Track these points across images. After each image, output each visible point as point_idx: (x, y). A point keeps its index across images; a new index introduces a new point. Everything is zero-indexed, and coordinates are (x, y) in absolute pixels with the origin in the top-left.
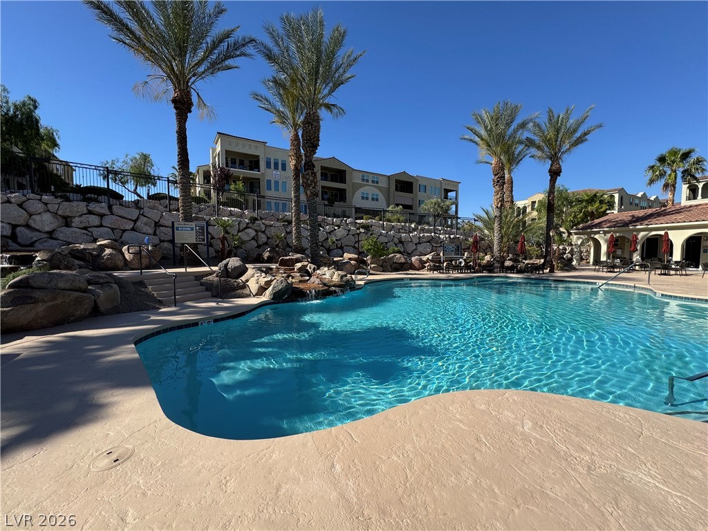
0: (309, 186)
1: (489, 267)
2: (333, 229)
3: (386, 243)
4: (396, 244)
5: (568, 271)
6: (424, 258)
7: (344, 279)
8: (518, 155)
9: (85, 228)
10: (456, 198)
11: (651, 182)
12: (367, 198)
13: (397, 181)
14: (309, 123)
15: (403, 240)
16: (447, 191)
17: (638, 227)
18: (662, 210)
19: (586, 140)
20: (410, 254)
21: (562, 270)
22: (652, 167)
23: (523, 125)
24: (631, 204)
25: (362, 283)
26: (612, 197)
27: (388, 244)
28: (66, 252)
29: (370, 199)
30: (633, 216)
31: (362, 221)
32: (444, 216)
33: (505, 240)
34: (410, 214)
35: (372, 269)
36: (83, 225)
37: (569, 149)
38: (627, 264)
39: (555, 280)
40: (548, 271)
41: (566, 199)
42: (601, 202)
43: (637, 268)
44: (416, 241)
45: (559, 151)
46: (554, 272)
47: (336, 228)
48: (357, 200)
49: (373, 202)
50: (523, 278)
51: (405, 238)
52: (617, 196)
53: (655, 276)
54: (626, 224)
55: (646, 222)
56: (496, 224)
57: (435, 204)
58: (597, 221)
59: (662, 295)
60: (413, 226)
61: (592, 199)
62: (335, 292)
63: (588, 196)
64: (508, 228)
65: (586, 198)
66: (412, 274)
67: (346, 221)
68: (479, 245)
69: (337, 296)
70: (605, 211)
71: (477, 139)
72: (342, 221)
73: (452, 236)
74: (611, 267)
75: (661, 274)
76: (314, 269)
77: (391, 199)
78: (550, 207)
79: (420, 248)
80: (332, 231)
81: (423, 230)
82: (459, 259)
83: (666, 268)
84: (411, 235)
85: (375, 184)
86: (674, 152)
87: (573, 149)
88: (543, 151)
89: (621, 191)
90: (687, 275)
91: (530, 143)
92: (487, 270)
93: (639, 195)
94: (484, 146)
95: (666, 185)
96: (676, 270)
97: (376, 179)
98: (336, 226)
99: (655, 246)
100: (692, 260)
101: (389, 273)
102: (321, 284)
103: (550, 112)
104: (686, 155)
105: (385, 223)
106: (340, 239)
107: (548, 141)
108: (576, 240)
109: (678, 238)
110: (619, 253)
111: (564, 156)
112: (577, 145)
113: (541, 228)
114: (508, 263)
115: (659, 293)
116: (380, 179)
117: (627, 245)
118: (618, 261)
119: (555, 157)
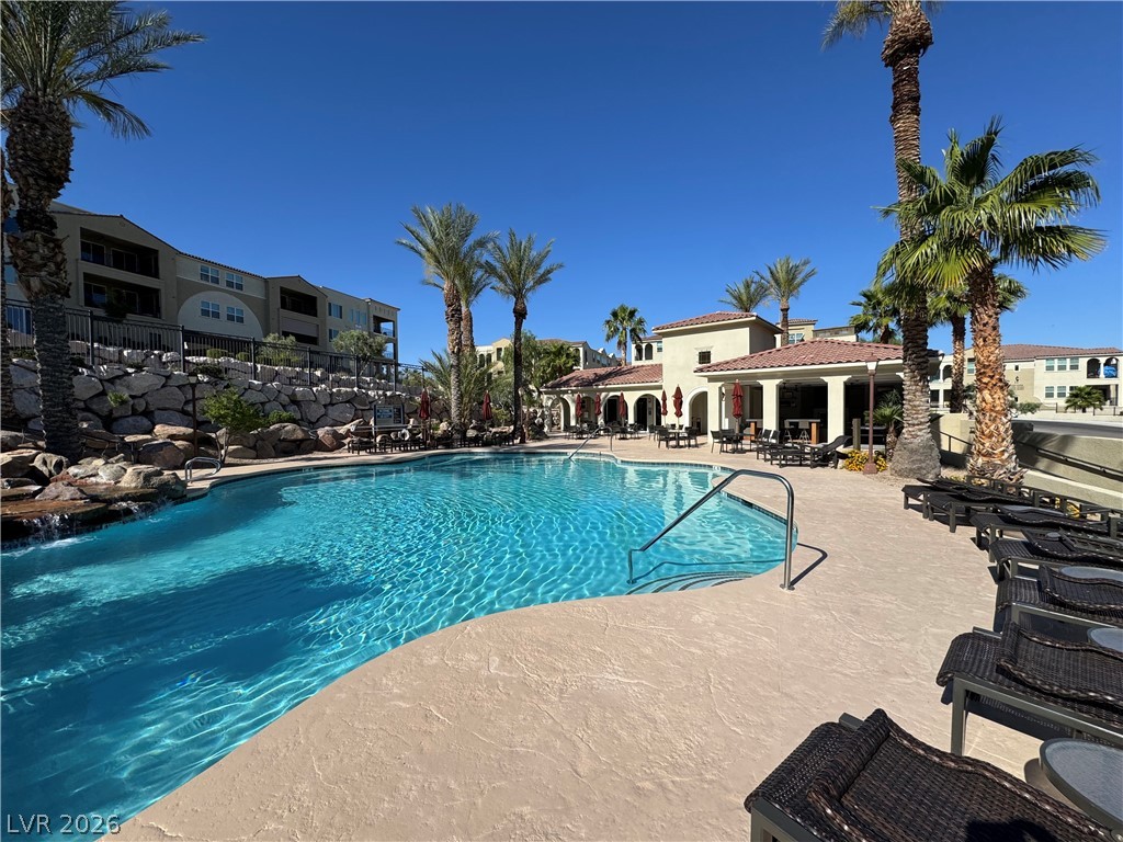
0: (38, 268)
1: (446, 440)
2: (120, 373)
3: (263, 404)
4: (284, 406)
5: (539, 440)
6: (342, 430)
7: (155, 480)
8: (477, 283)
10: (394, 333)
11: (609, 337)
12: (216, 315)
13: (284, 292)
15: (299, 398)
16: (379, 320)
17: (600, 387)
18: (618, 369)
19: (550, 279)
20: (313, 423)
21: (534, 439)
22: (608, 322)
23: (481, 244)
24: (594, 361)
25: (206, 484)
26: (577, 350)
27: (267, 407)
29: (223, 316)
30: (596, 375)
31: (202, 359)
32: (375, 360)
33: (466, 400)
34: (311, 352)
35: (233, 454)
37: (533, 286)
38: (593, 427)
39: (526, 453)
40: (518, 441)
41: (534, 348)
42: (568, 356)
43: (602, 433)
44: (325, 400)
45: (524, 286)
46: (525, 442)
47: (130, 370)
48: (190, 315)
49: (231, 324)
50: (490, 453)
51: (303, 395)
52: (581, 349)
53: (616, 439)
54: (590, 383)
55: (607, 382)
56: (452, 377)
57: (359, 339)
58: (565, 378)
59: (622, 461)
60: (318, 373)
61: (560, 351)
62: (128, 512)
63: (555, 346)
64: (469, 383)
65: (554, 350)
66: (319, 458)
67: (160, 356)
68: (430, 408)
69: (134, 520)
70: (572, 367)
71: (421, 248)
72: (147, 356)
73: (389, 393)
74: (580, 433)
75: (621, 439)
76: (58, 465)
77: (273, 323)
78: (517, 357)
79: (334, 413)
80: (118, 377)
81: (338, 382)
83: (624, 431)
84: (314, 389)
85: (235, 290)
86: (623, 309)
87: (538, 287)
88: (505, 282)
89: (585, 345)
90: (639, 438)
91: (490, 269)
92: (443, 445)
93: (600, 351)
94: (432, 261)
95: (620, 343)
96: (631, 433)
97: (236, 281)
98: (131, 367)
99: (615, 408)
100: (641, 422)
101: (271, 460)
102: (81, 499)
103: (512, 234)
104: (632, 314)
105: (259, 366)
106: (143, 395)
107: (510, 272)
108: (546, 400)
109: (631, 399)
110: (586, 415)
111: (529, 294)
112: (541, 283)
113: (508, 385)
114: (471, 433)
115: (619, 459)
116: (245, 282)
117: (592, 406)
118: (585, 425)
119: (519, 294)
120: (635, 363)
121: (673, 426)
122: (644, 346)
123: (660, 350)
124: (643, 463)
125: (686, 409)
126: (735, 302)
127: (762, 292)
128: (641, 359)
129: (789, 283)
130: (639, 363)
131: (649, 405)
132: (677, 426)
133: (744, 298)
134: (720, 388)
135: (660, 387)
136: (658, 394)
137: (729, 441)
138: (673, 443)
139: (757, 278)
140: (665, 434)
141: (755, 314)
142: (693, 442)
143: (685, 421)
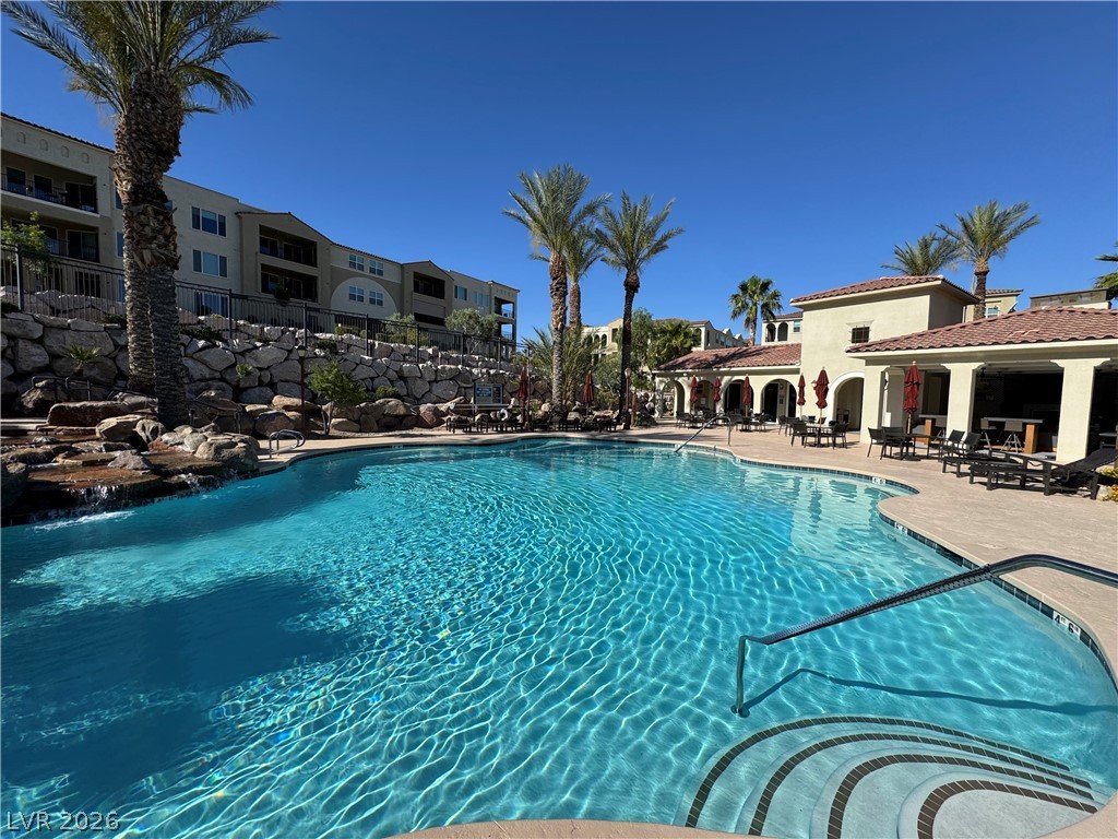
0: (150, 240)
1: (544, 424)
2: (250, 346)
3: (372, 379)
4: (391, 382)
5: (647, 427)
6: (443, 407)
7: (226, 453)
8: (587, 254)
10: (514, 314)
11: (735, 315)
12: (361, 299)
13: (417, 276)
14: (147, 95)
15: (406, 374)
16: (500, 302)
17: (722, 369)
18: (744, 352)
19: (666, 247)
20: (418, 400)
21: (641, 425)
22: (735, 297)
23: (591, 209)
24: (717, 341)
25: (285, 458)
26: (698, 330)
27: (376, 381)
29: (367, 300)
30: (716, 355)
31: (328, 335)
32: (494, 339)
33: (569, 380)
35: (336, 426)
37: (648, 255)
38: (710, 415)
39: (627, 442)
40: (622, 427)
41: (650, 328)
42: (686, 335)
43: (720, 422)
44: (430, 376)
45: (637, 256)
46: (629, 429)
47: (258, 344)
48: (340, 300)
49: (372, 306)
50: (588, 439)
51: (410, 371)
52: (703, 330)
53: (736, 432)
54: (709, 365)
55: (729, 364)
56: (555, 356)
57: (470, 317)
58: (681, 360)
59: (742, 461)
60: (430, 351)
61: (678, 330)
62: (183, 486)
63: (672, 325)
64: (571, 362)
65: (670, 328)
66: (419, 435)
67: (294, 333)
68: (529, 388)
69: (190, 494)
70: (690, 348)
71: (528, 218)
72: (283, 332)
73: (492, 372)
74: (693, 421)
75: (742, 430)
76: (155, 432)
77: (407, 305)
78: (625, 337)
79: (438, 389)
80: (249, 350)
81: (448, 360)
82: (499, 408)
83: (747, 422)
84: (421, 365)
85: (376, 276)
86: (755, 281)
87: (653, 257)
88: (616, 252)
89: (708, 324)
90: (765, 431)
91: (601, 239)
92: (541, 427)
93: (725, 332)
94: (538, 231)
95: (748, 321)
96: (756, 424)
97: (377, 267)
98: (260, 341)
99: (738, 395)
100: (770, 411)
101: (372, 434)
102: (143, 469)
103: (625, 197)
104: (765, 286)
105: (377, 343)
106: (269, 367)
107: (622, 240)
108: (660, 384)
109: (758, 384)
110: (703, 401)
111: (642, 265)
112: (657, 251)
113: (615, 365)
114: (572, 416)
115: (739, 457)
116: (386, 268)
117: (711, 392)
118: (701, 412)
119: (631, 265)
120: (764, 344)
121: (812, 419)
122: (777, 325)
123: (797, 329)
124: (771, 465)
125: (830, 399)
126: (904, 267)
127: (947, 252)
128: (773, 340)
129: (992, 238)
130: (771, 344)
131: (780, 393)
132: (817, 419)
133: (919, 262)
134: (883, 374)
135: (797, 371)
136: (794, 380)
137: (894, 443)
138: (811, 440)
139: (941, 234)
140: (800, 428)
141: (941, 276)
142: (839, 440)
143: (829, 413)
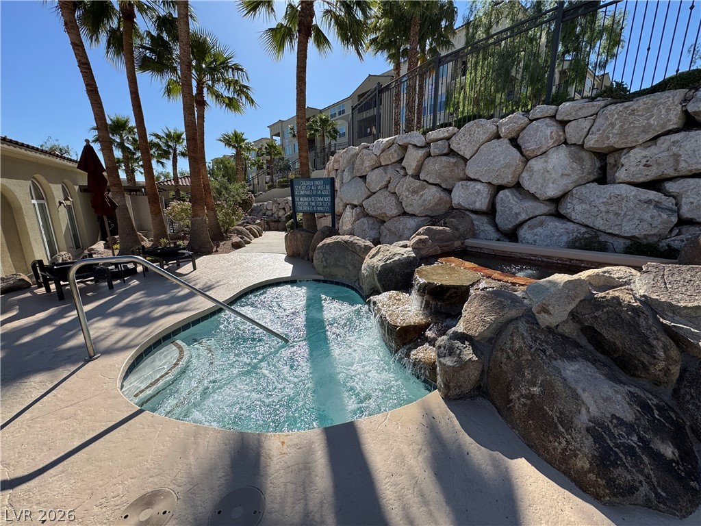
9: (655, 185)
28: (557, 316)
36: (651, 174)
